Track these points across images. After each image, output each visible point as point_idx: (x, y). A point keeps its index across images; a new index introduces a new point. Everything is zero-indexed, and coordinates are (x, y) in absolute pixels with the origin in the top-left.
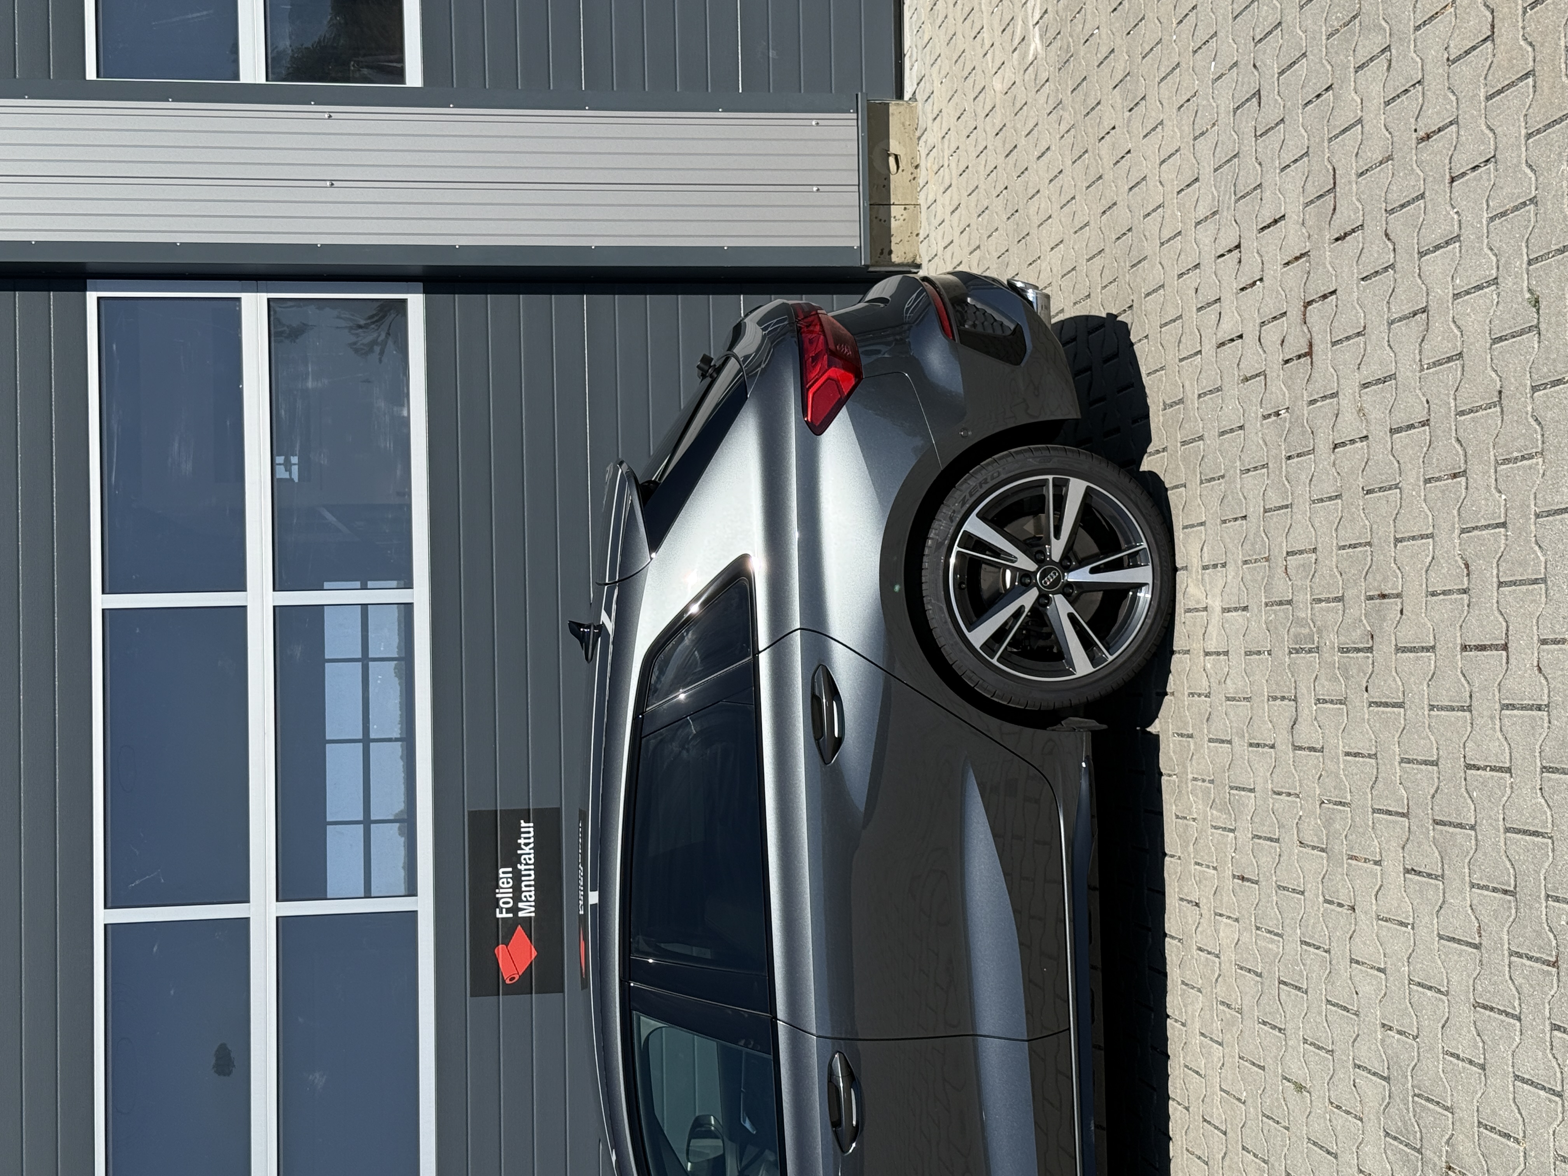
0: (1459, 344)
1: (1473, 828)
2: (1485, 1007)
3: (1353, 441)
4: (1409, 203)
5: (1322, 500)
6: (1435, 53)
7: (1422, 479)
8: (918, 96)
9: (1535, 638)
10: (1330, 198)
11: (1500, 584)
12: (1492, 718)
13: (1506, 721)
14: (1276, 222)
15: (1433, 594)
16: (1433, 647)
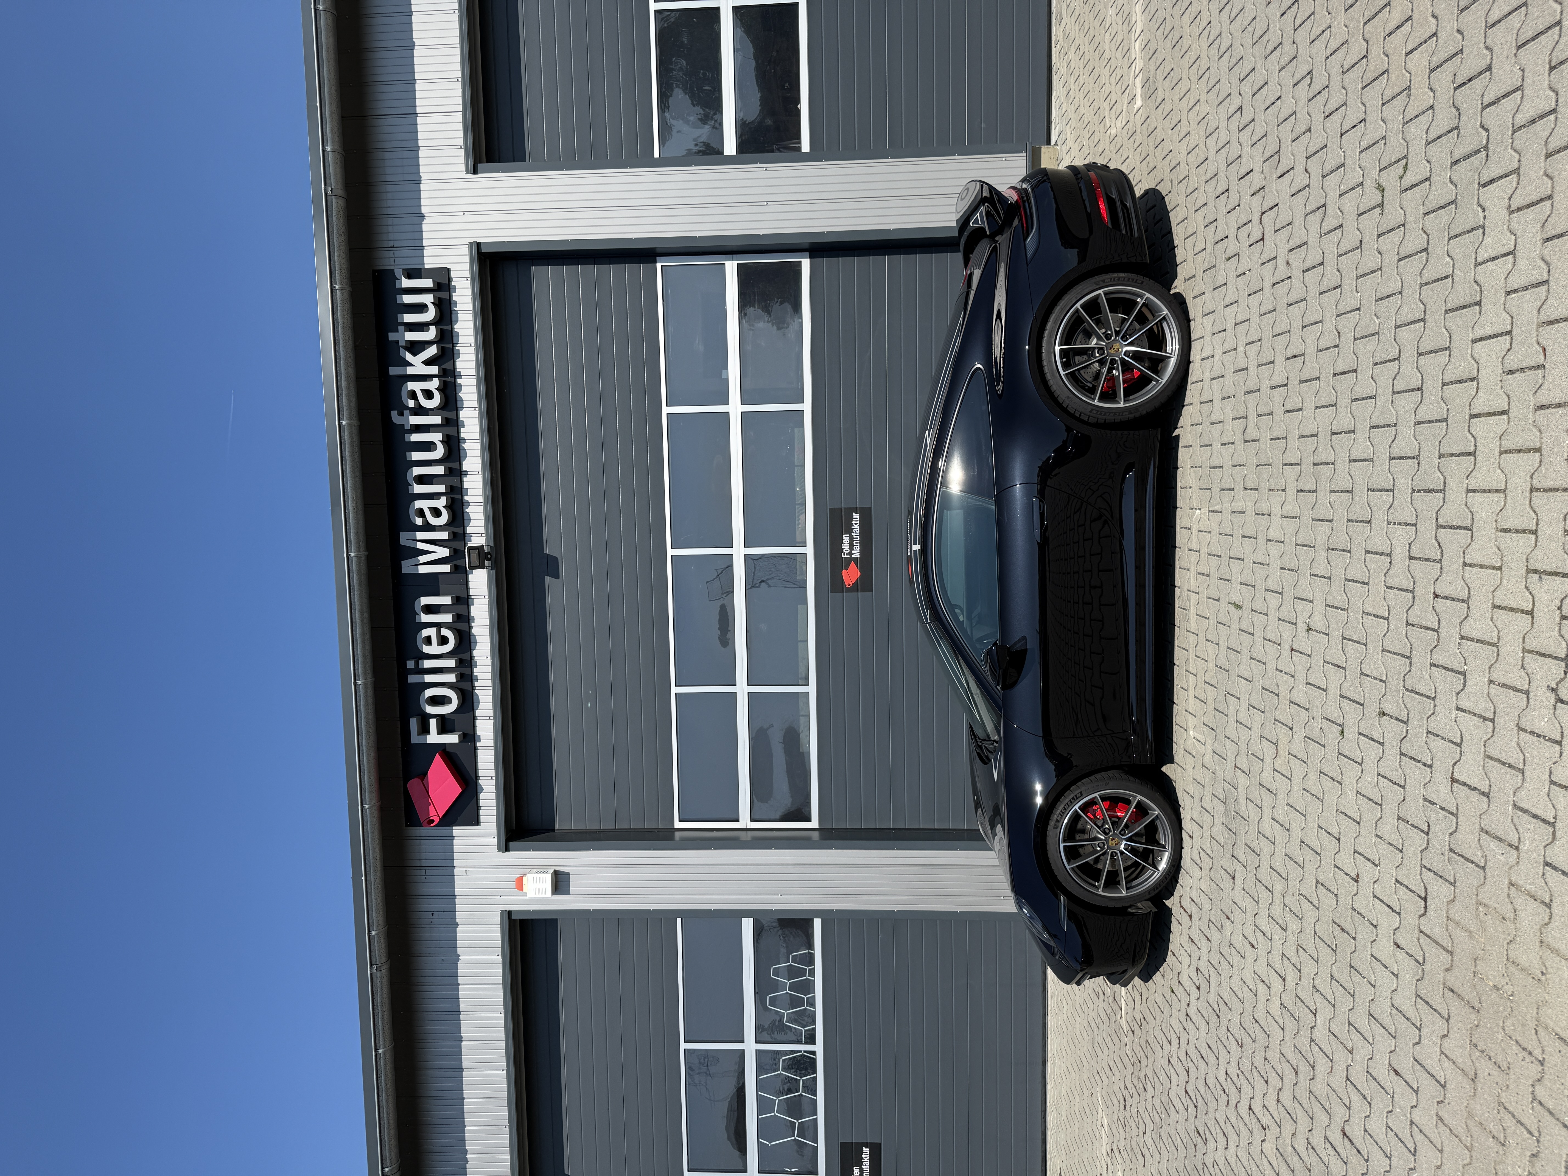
0: (1341, 220)
1: (1333, 463)
2: (1333, 549)
3: (1282, 281)
4: (1318, 151)
5: (1265, 314)
6: (1336, 70)
7: (1318, 293)
8: (1058, 143)
9: (1371, 363)
10: (1276, 157)
11: (1355, 339)
12: (1347, 407)
13: (1353, 408)
14: (1248, 174)
15: (1320, 351)
16: (1319, 378)
